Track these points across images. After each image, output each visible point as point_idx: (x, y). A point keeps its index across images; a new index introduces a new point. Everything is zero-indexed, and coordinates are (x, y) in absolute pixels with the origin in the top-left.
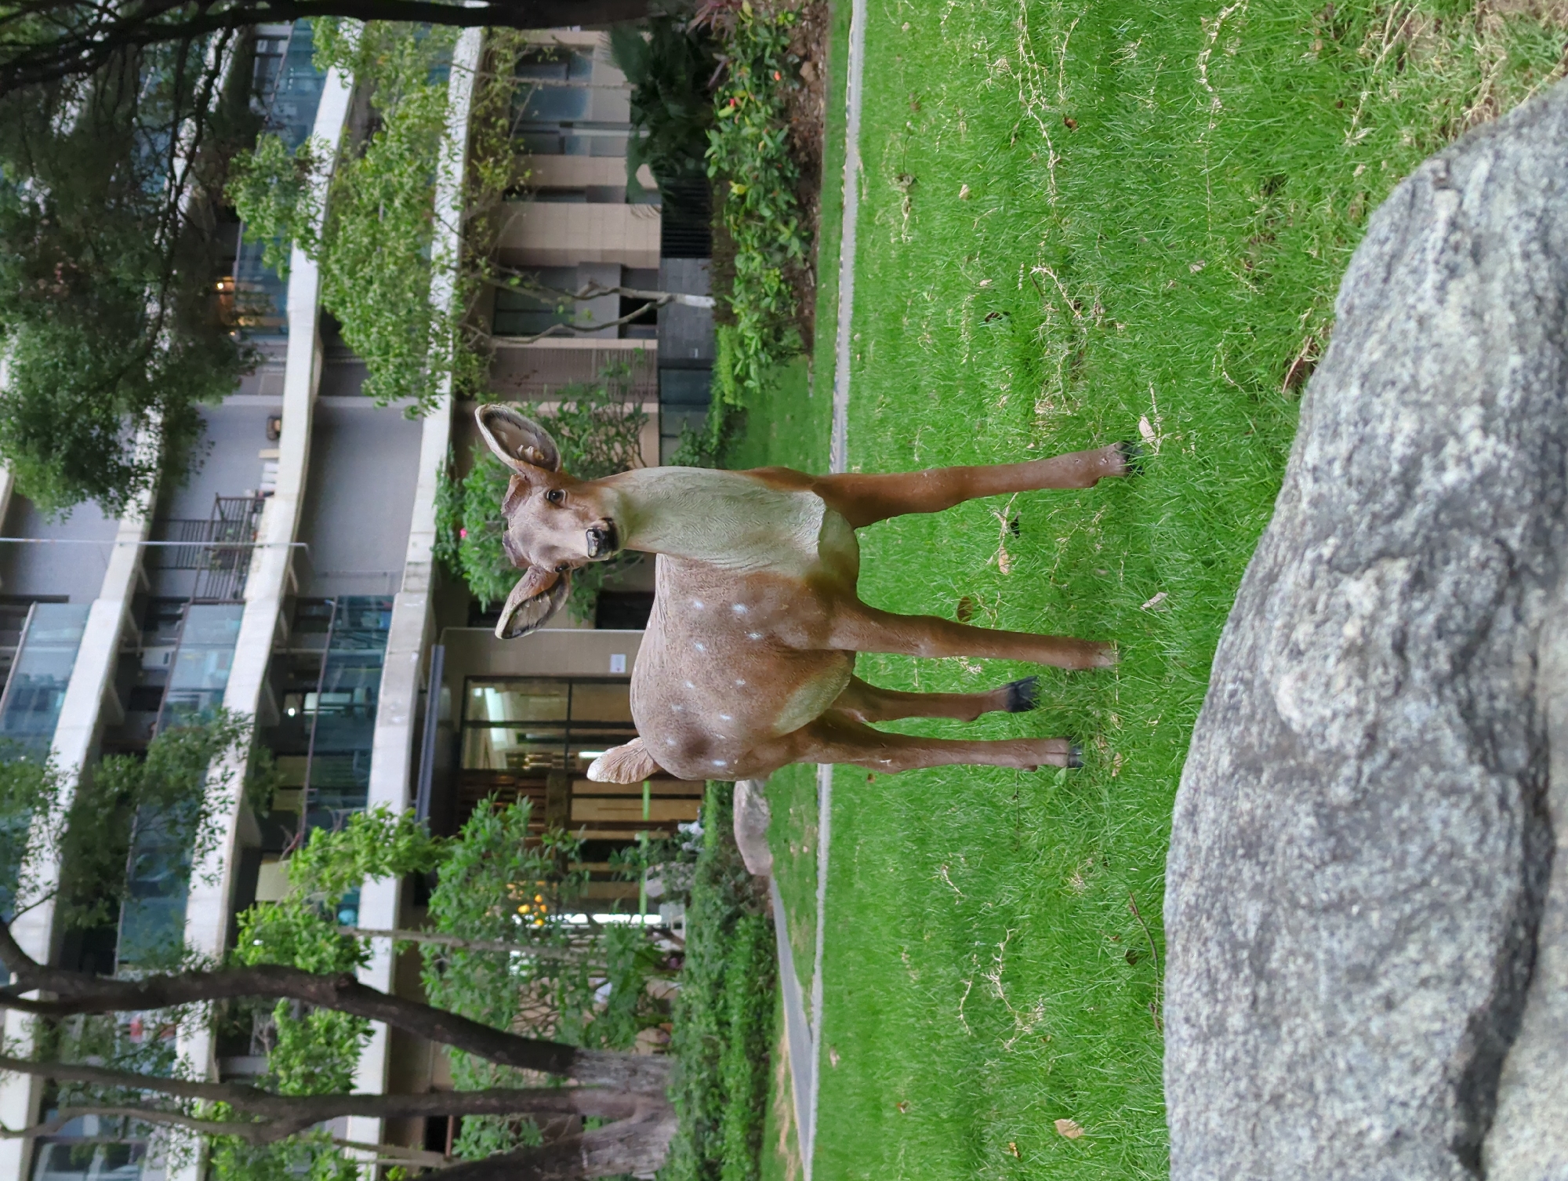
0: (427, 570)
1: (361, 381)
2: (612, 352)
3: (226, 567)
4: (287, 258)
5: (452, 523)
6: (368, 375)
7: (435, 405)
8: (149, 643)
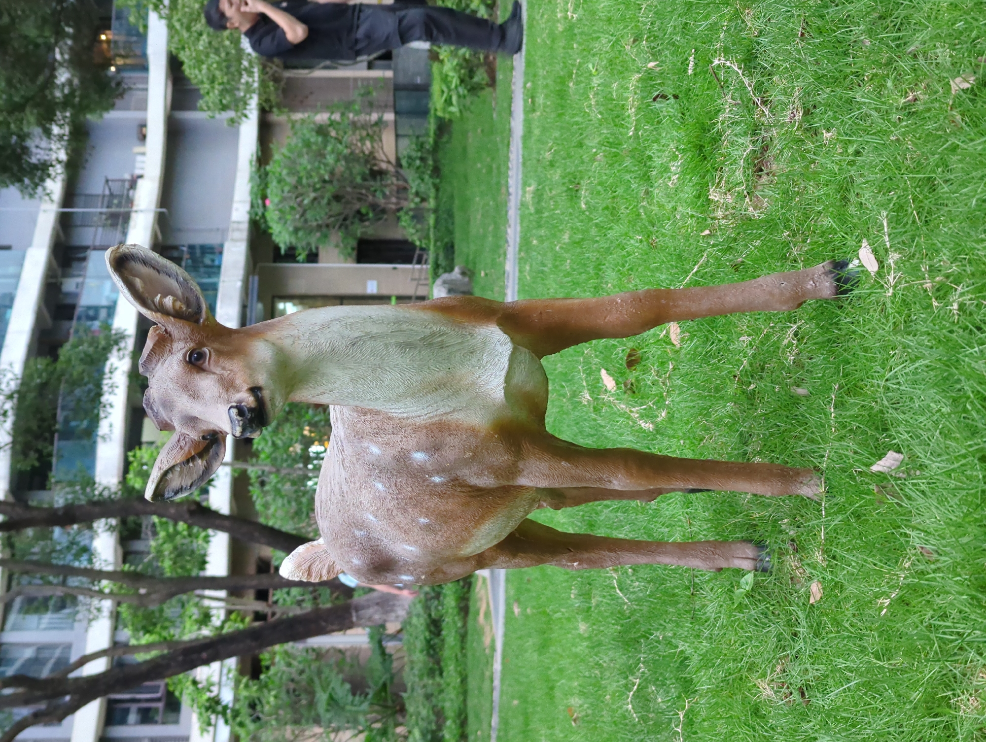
0: (245, 226)
1: (196, 101)
2: (363, 79)
3: (114, 225)
4: (145, 18)
5: (261, 195)
6: (201, 97)
7: (246, 116)
8: (65, 275)
